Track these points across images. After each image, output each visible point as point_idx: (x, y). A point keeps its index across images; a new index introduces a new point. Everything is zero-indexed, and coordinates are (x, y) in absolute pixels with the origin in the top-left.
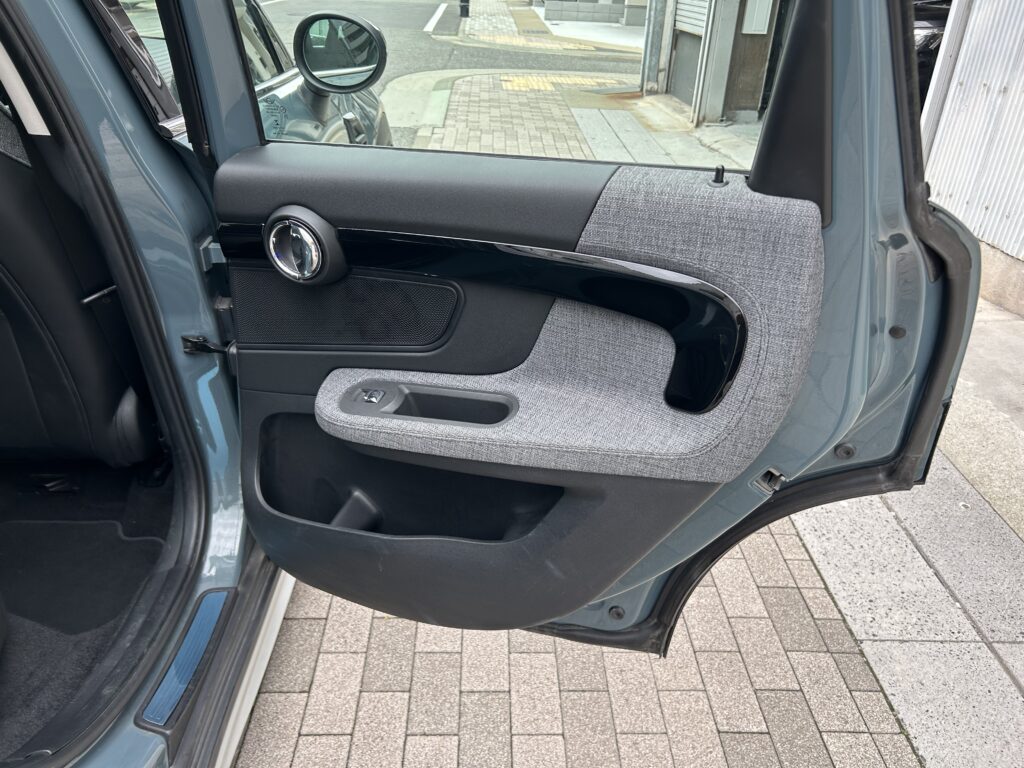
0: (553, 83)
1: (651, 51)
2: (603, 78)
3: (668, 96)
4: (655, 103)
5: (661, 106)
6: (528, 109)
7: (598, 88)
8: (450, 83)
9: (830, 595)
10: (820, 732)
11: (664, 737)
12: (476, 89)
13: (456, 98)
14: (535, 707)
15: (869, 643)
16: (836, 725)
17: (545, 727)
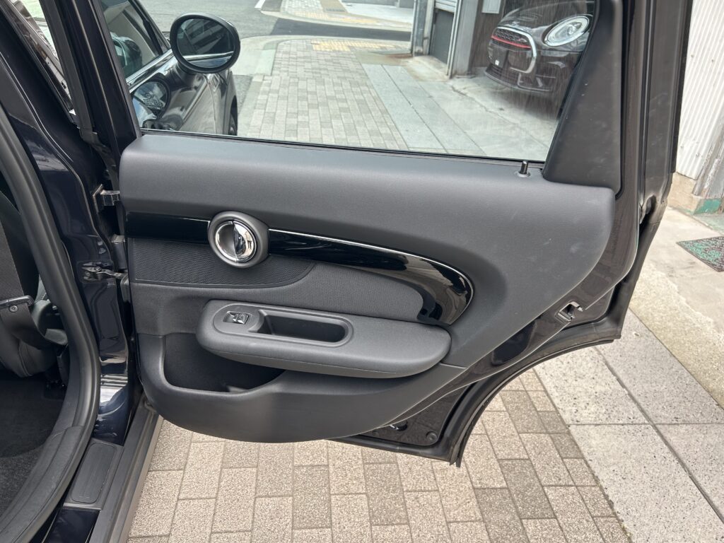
0: (349, 47)
1: (418, 25)
2: (385, 43)
3: (431, 57)
4: (422, 61)
5: (425, 63)
6: (332, 64)
7: (381, 50)
8: (275, 45)
9: (548, 395)
10: (543, 487)
11: (436, 493)
12: (293, 49)
13: (280, 55)
14: (346, 475)
15: (575, 426)
16: (554, 481)
17: (353, 489)
